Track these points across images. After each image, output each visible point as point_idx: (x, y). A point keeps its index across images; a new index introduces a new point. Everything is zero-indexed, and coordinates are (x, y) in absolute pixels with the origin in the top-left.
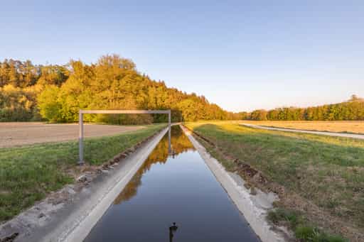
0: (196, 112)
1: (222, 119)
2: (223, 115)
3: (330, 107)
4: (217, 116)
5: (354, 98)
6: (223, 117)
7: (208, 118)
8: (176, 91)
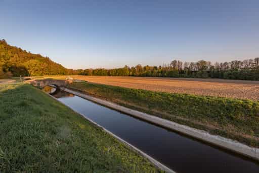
0: (43, 69)
1: (64, 74)
2: (64, 72)
3: (117, 70)
4: (59, 72)
5: (126, 66)
6: (65, 73)
7: (52, 73)
8: (20, 50)
